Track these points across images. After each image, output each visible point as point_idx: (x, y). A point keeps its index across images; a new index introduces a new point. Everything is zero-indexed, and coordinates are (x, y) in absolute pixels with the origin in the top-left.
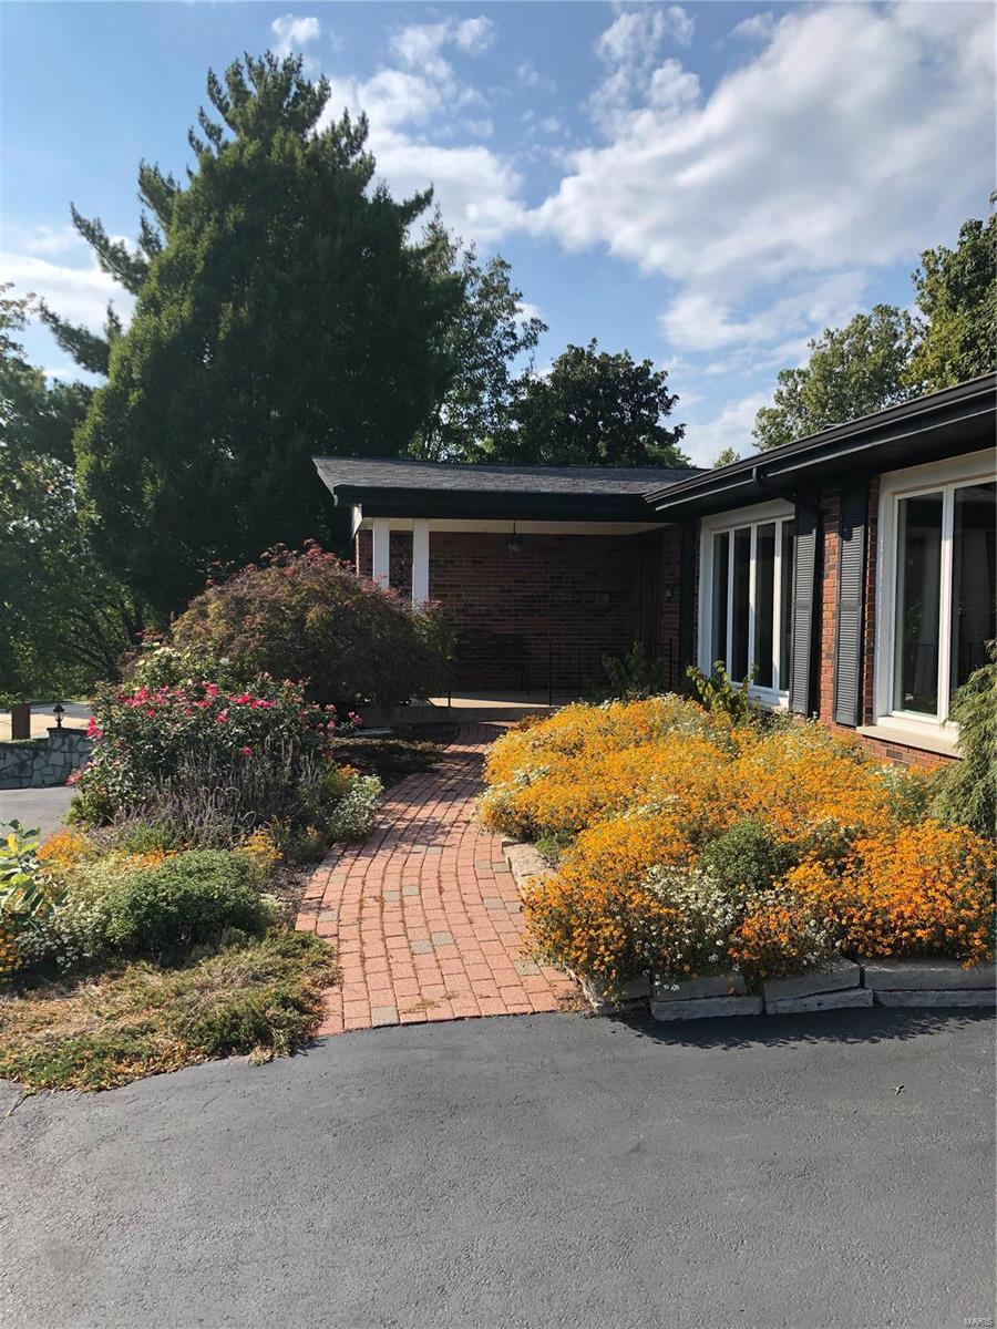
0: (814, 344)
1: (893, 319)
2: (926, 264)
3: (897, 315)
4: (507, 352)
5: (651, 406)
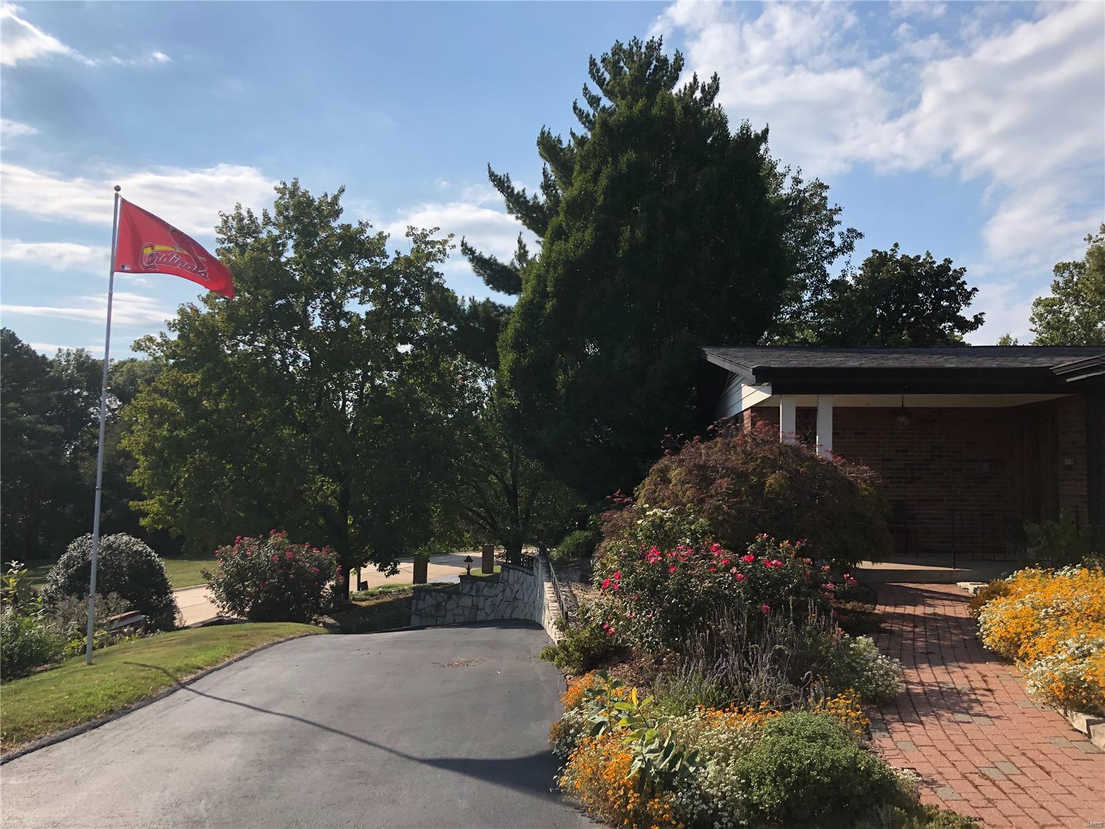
0: (1090, 238)
4: (826, 258)
5: (952, 297)
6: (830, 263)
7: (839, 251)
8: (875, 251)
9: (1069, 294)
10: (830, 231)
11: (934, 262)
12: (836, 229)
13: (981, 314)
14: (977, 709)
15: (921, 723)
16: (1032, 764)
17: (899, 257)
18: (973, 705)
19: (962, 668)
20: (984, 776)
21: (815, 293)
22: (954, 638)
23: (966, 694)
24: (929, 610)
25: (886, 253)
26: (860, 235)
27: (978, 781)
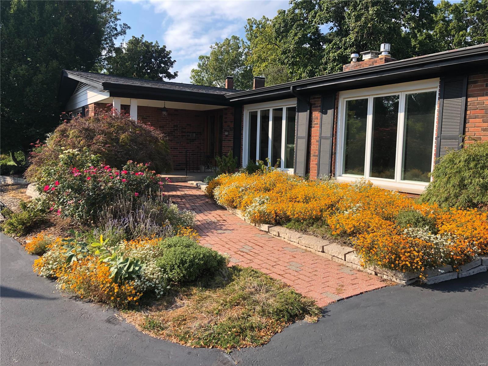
0: (212, 47)
1: (238, 41)
2: (249, 23)
3: (239, 40)
4: (113, 36)
5: (165, 63)
6: (116, 38)
7: (119, 33)
8: (133, 37)
9: (204, 69)
10: (116, 23)
11: (159, 46)
12: (118, 22)
13: (177, 72)
14: (224, 228)
15: (208, 236)
16: (255, 245)
17: (144, 41)
18: (222, 226)
19: (210, 213)
20: (242, 251)
21: (108, 52)
22: (199, 202)
23: (217, 223)
24: (183, 193)
25: (138, 38)
26: (129, 28)
27: (242, 254)
